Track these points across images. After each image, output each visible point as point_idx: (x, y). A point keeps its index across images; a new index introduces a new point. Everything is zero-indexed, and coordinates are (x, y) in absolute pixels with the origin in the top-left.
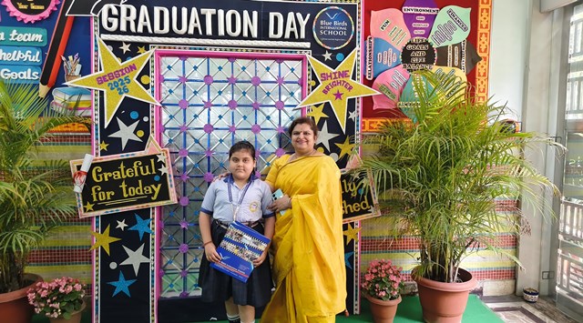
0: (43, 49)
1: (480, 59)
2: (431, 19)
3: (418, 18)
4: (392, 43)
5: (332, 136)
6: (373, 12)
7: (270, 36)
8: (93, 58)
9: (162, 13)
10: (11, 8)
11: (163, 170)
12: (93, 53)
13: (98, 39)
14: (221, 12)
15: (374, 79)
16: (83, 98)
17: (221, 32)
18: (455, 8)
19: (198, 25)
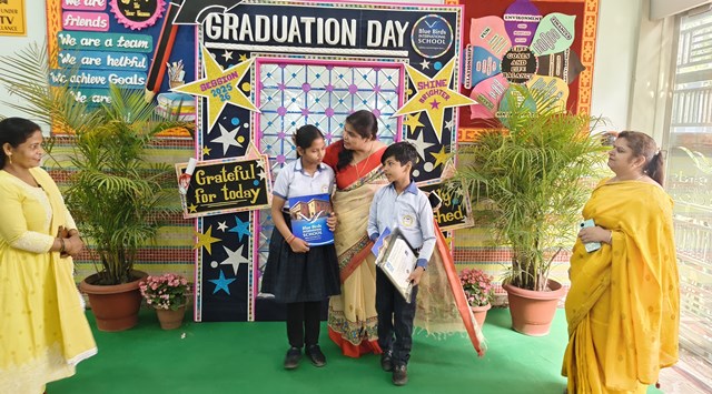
0: (149, 56)
1: (584, 68)
2: (533, 27)
3: (520, 26)
4: (491, 50)
5: (428, 145)
6: (473, 20)
7: (368, 45)
8: (197, 66)
9: (263, 21)
10: (119, 14)
11: (262, 175)
12: (198, 61)
13: (202, 47)
14: (320, 20)
15: (473, 88)
16: (185, 104)
17: (320, 41)
18: (559, 16)
19: (298, 33)
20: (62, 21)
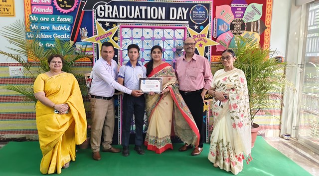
0: (71, 25)
1: (266, 28)
2: (244, 9)
3: (238, 9)
4: (225, 20)
6: (217, 6)
7: (170, 19)
8: (94, 29)
9: (123, 8)
10: (58, 6)
13: (96, 21)
14: (149, 8)
15: (217, 37)
16: (88, 47)
17: (149, 17)
18: (255, 4)
19: (139, 14)
20: (32, 10)
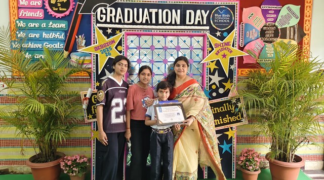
0: (66, 32)
1: (305, 34)
2: (277, 12)
4: (255, 26)
5: (221, 78)
6: (244, 9)
7: (187, 24)
8: (93, 37)
9: (129, 12)
10: (49, 10)
12: (93, 34)
13: (95, 27)
14: (160, 11)
15: (244, 46)
16: (87, 58)
17: (160, 22)
18: (291, 6)
19: (148, 18)
20: (18, 14)
